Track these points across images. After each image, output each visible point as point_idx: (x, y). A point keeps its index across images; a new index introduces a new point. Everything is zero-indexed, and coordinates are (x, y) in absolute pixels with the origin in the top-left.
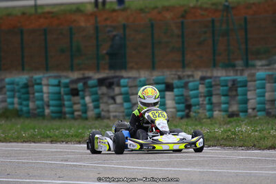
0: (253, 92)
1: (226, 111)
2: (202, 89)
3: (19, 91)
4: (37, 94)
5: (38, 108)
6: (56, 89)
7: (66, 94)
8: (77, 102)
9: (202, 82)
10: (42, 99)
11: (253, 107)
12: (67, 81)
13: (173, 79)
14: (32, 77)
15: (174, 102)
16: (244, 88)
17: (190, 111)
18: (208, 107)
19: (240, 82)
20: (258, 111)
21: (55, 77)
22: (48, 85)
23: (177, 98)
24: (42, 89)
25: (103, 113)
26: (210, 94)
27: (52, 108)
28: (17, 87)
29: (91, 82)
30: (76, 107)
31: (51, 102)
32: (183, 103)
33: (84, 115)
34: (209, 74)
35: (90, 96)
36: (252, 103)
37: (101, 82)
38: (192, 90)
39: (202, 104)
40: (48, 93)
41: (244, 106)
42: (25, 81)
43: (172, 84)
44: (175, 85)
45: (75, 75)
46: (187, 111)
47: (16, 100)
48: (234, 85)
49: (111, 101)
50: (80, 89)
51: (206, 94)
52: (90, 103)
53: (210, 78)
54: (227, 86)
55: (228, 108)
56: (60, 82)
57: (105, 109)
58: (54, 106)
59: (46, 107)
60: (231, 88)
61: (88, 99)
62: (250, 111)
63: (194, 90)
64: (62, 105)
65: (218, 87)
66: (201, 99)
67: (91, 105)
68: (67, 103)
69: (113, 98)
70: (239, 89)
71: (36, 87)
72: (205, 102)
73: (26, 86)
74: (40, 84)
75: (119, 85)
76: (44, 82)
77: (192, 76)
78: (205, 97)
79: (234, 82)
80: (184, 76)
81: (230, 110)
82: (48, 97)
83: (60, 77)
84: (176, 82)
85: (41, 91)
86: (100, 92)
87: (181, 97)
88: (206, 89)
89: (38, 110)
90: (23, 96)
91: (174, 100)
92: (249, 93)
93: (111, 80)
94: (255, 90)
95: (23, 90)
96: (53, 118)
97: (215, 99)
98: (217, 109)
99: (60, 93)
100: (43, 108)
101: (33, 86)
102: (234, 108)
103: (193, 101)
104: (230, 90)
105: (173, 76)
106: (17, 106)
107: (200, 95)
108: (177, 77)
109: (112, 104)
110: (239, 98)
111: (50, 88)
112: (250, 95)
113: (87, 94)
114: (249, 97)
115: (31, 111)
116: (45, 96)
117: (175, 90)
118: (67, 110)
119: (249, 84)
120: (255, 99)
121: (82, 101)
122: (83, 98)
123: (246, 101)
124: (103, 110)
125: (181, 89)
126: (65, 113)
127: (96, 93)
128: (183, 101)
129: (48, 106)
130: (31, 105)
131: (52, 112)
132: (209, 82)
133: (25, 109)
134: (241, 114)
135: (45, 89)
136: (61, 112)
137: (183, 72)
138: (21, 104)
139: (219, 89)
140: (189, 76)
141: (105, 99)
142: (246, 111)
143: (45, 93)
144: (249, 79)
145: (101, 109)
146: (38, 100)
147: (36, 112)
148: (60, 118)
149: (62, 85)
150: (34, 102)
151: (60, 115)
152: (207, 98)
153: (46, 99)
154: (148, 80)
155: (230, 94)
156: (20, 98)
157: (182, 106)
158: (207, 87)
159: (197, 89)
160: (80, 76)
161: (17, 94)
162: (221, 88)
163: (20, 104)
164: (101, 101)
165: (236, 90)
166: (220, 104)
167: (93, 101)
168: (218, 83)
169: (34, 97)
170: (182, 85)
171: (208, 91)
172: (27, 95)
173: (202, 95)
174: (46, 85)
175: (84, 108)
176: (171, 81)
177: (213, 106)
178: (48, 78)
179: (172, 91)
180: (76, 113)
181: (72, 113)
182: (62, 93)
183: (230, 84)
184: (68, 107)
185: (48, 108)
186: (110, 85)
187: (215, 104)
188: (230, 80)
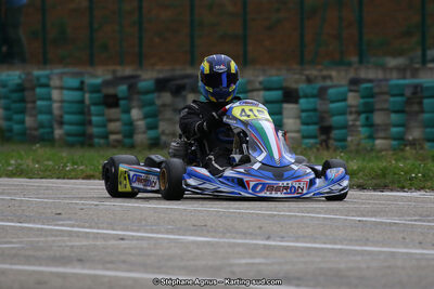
1: (399, 139)
2: (353, 99)
3: (6, 97)
4: (39, 103)
5: (41, 126)
6: (76, 95)
7: (95, 104)
8: (115, 117)
9: (353, 88)
10: (49, 112)
12: (98, 81)
13: (297, 82)
14: (29, 74)
15: (298, 121)
17: (329, 138)
18: (364, 130)
19: (428, 88)
21: (75, 75)
22: (61, 88)
23: (304, 114)
24: (49, 94)
25: (164, 138)
26: (369, 110)
27: (66, 127)
28: (2, 91)
29: (142, 85)
30: (113, 126)
31: (68, 118)
32: (315, 124)
33: (127, 141)
35: (141, 107)
37: (161, 85)
38: (333, 102)
39: (353, 125)
40: (62, 101)
41: (433, 130)
42: (18, 81)
43: (296, 91)
44: (301, 94)
46: (323, 137)
48: (417, 93)
50: (120, 95)
51: (361, 109)
52: (140, 119)
53: (370, 81)
54: (402, 95)
55: (404, 133)
56: (82, 83)
57: (167, 132)
58: (71, 124)
59: (56, 126)
60: (409, 98)
61: (135, 113)
63: (338, 101)
64: (87, 123)
65: (385, 97)
66: (351, 118)
67: (141, 124)
68: (94, 119)
70: (426, 101)
71: (40, 91)
72: (358, 123)
73: (20, 88)
74: (47, 86)
75: (195, 90)
76: (55, 82)
78: (359, 113)
79: (416, 89)
80: (316, 77)
82: (61, 108)
83: (81, 74)
84: (303, 87)
85: (49, 99)
86: (159, 102)
87: (311, 113)
88: (362, 101)
89: (42, 131)
90: (14, 106)
91: (299, 117)
93: (180, 82)
95: (15, 96)
96: (71, 145)
97: (378, 118)
98: (381, 134)
99: (82, 102)
100: (51, 127)
101: (33, 89)
102: (415, 134)
103: (336, 120)
104: (409, 102)
105: (297, 76)
107: (348, 110)
108: (304, 77)
110: (426, 116)
111: (65, 92)
113: (135, 103)
115: (28, 132)
116: (55, 105)
117: (302, 101)
118: (95, 130)
121: (124, 117)
122: (128, 111)
124: (163, 133)
125: (312, 100)
126: (91, 137)
127: (152, 104)
128: (315, 119)
129: (61, 123)
130: (29, 121)
131: (68, 135)
132: (366, 88)
133: (16, 127)
135: (55, 94)
136: (83, 134)
138: (9, 119)
139: (387, 101)
140: (324, 78)
141: (168, 114)
143: (56, 101)
145: (160, 130)
146: (41, 112)
147: (36, 133)
148: (82, 144)
149: (86, 88)
150: (35, 116)
151: (83, 140)
152: (363, 116)
153: (56, 112)
154: (249, 82)
155: (407, 109)
156: (7, 109)
157: (313, 128)
158: (363, 97)
159: (345, 100)
161: (3, 103)
162: (392, 99)
164: (160, 117)
165: (421, 103)
166: (387, 126)
167: (146, 116)
168: (385, 89)
169: (34, 108)
170: (315, 92)
171: (365, 104)
172: (22, 105)
173: (353, 109)
174: (56, 88)
175: (127, 128)
176: (294, 86)
177: (374, 130)
178: (61, 75)
179: (296, 102)
180: (113, 137)
181: (105, 136)
182: (87, 102)
183: (408, 92)
184: (98, 126)
185: (60, 128)
186: (178, 91)
187: (378, 125)
188: (408, 86)
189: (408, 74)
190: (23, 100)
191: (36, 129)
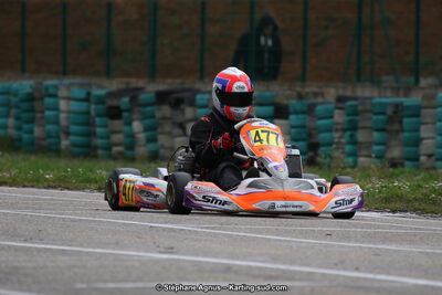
0: (430, 126)
1: (380, 157)
2: (340, 117)
3: (17, 107)
4: (48, 113)
5: (49, 136)
6: (82, 106)
7: (99, 115)
8: (117, 129)
9: (340, 105)
10: (57, 122)
11: (429, 152)
12: (102, 92)
13: (288, 98)
14: (41, 84)
15: (289, 138)
16: (415, 119)
17: (316, 155)
18: (348, 148)
19: (408, 107)
20: (438, 160)
21: (81, 86)
22: (69, 98)
23: (293, 130)
24: (57, 104)
25: (162, 151)
26: (353, 127)
27: (72, 138)
28: (14, 100)
29: (143, 97)
30: (116, 138)
31: (74, 128)
32: (304, 140)
33: (129, 153)
34: (348, 93)
35: (141, 120)
36: (427, 146)
37: (162, 98)
38: (320, 118)
39: (339, 143)
40: (69, 112)
41: (414, 149)
42: (29, 90)
43: (287, 107)
44: (291, 109)
45: (114, 85)
46: (310, 154)
47: (11, 121)
48: (398, 112)
49: (177, 131)
50: (123, 107)
51: (345, 127)
52: (140, 132)
53: (356, 99)
54: (384, 113)
55: (385, 151)
56: (89, 94)
57: (167, 145)
58: (76, 134)
59: (62, 136)
60: (390, 117)
61: (137, 126)
62: (423, 158)
63: (326, 118)
64: (92, 134)
65: (370, 115)
66: (336, 135)
67: (142, 136)
68: (99, 130)
69: (182, 126)
70: (406, 120)
71: (48, 101)
72: (343, 140)
73: (30, 98)
74: (55, 96)
75: (193, 104)
76: (63, 92)
77: (322, 95)
78: (344, 130)
79: (398, 108)
80: (307, 94)
81: (389, 155)
82: (67, 119)
83: (89, 85)
84: (293, 103)
85: (57, 109)
86: (158, 114)
87: (299, 130)
88: (347, 118)
89: (49, 141)
90: (24, 115)
91: (289, 134)
92: (423, 128)
93: (180, 95)
94: (434, 123)
95: (25, 105)
96: (74, 156)
97: (361, 136)
98: (364, 152)
99: (88, 113)
100: (58, 137)
101: (42, 99)
102: (396, 152)
103: (323, 137)
104: (390, 120)
105: (288, 92)
106: (12, 132)
107: (335, 127)
108: (295, 93)
109: (180, 136)
110: (406, 135)
111: (72, 103)
112: (425, 132)
113: (135, 116)
114: (423, 134)
115: (37, 142)
116: (63, 116)
117: (292, 117)
118: (99, 142)
119: (424, 111)
120: (433, 138)
121: (126, 129)
122: (129, 123)
123: (417, 142)
124: (163, 146)
125: (301, 116)
126: (96, 148)
127: (153, 117)
128: (304, 135)
129: (68, 134)
130: (38, 131)
131: (74, 145)
132: (352, 106)
133: (26, 137)
134: (407, 163)
135: (63, 105)
136: (88, 146)
137: (303, 86)
139: (370, 119)
140: (316, 95)
141: (167, 127)
142: (416, 159)
143: (63, 112)
144: (425, 103)
145: (159, 143)
146: (49, 123)
147: (44, 143)
148: (86, 155)
149: (92, 100)
150: (43, 126)
151: (87, 151)
152: (348, 133)
153: (63, 122)
155: (388, 127)
156: (17, 118)
157: (302, 145)
158: (348, 115)
159: (332, 117)
160: (123, 86)
161: (14, 111)
162: (375, 117)
163: (19, 128)
164: (159, 130)
165: (401, 122)
166: (370, 144)
167: (146, 130)
168: (368, 107)
169: (42, 118)
170: (305, 108)
171: (350, 122)
172: (31, 114)
173: (339, 127)
174: (64, 98)
175: (129, 140)
176: (285, 102)
177: (357, 147)
178: (69, 87)
179: (286, 118)
180: (115, 149)
181: (108, 148)
182: (93, 113)
183: (390, 111)
184: (102, 138)
185: (67, 139)
186: (177, 104)
187: (361, 143)
188: (390, 104)
189: (401, 92)
190: (32, 110)
191: (44, 139)
